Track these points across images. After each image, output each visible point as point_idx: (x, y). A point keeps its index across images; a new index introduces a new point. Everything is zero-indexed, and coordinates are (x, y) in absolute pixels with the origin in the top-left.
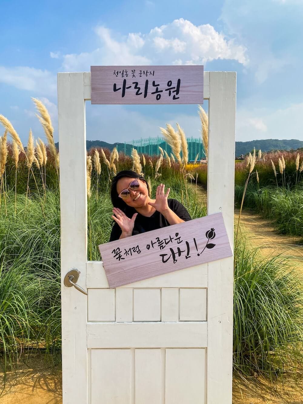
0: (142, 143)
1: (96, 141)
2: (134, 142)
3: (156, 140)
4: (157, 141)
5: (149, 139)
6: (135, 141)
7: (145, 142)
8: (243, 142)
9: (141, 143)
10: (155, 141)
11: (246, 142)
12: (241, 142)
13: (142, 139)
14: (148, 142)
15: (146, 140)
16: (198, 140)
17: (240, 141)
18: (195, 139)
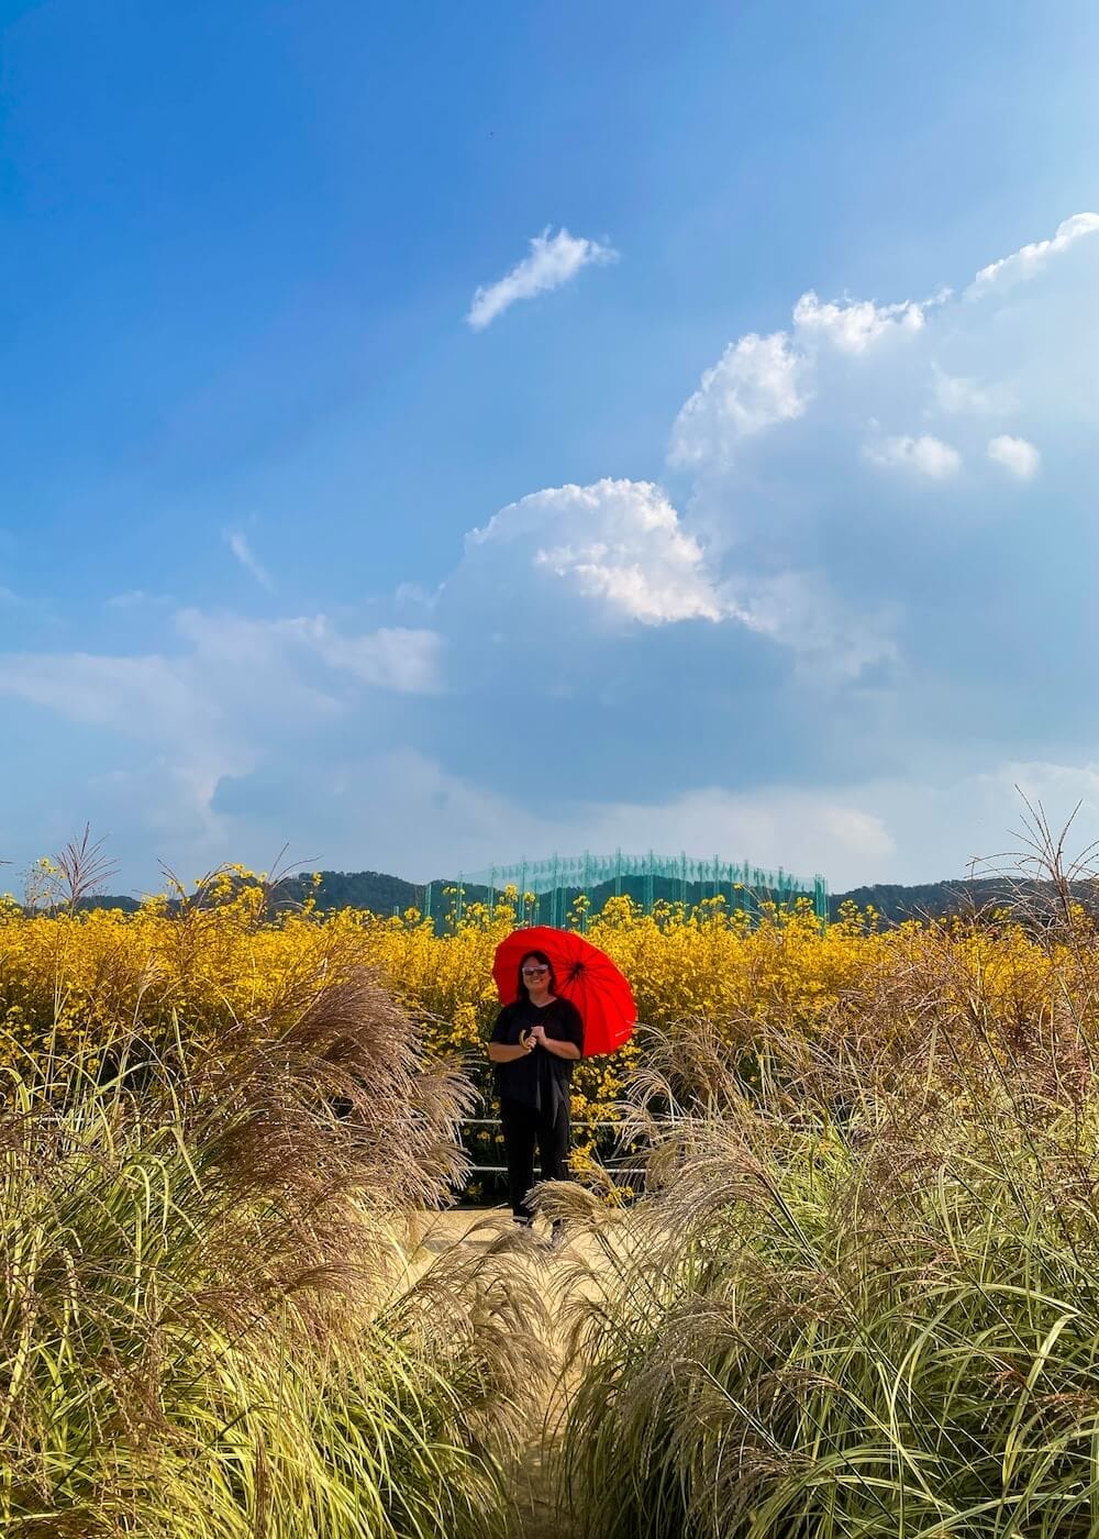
0: (527, 881)
1: (363, 873)
2: (494, 874)
3: (580, 866)
4: (583, 869)
5: (553, 864)
6: (499, 871)
7: (538, 874)
8: (905, 886)
9: (520, 877)
10: (576, 870)
11: (917, 888)
12: (896, 886)
13: (525, 864)
14: (549, 875)
15: (542, 867)
16: (738, 871)
17: (892, 884)
18: (728, 868)
